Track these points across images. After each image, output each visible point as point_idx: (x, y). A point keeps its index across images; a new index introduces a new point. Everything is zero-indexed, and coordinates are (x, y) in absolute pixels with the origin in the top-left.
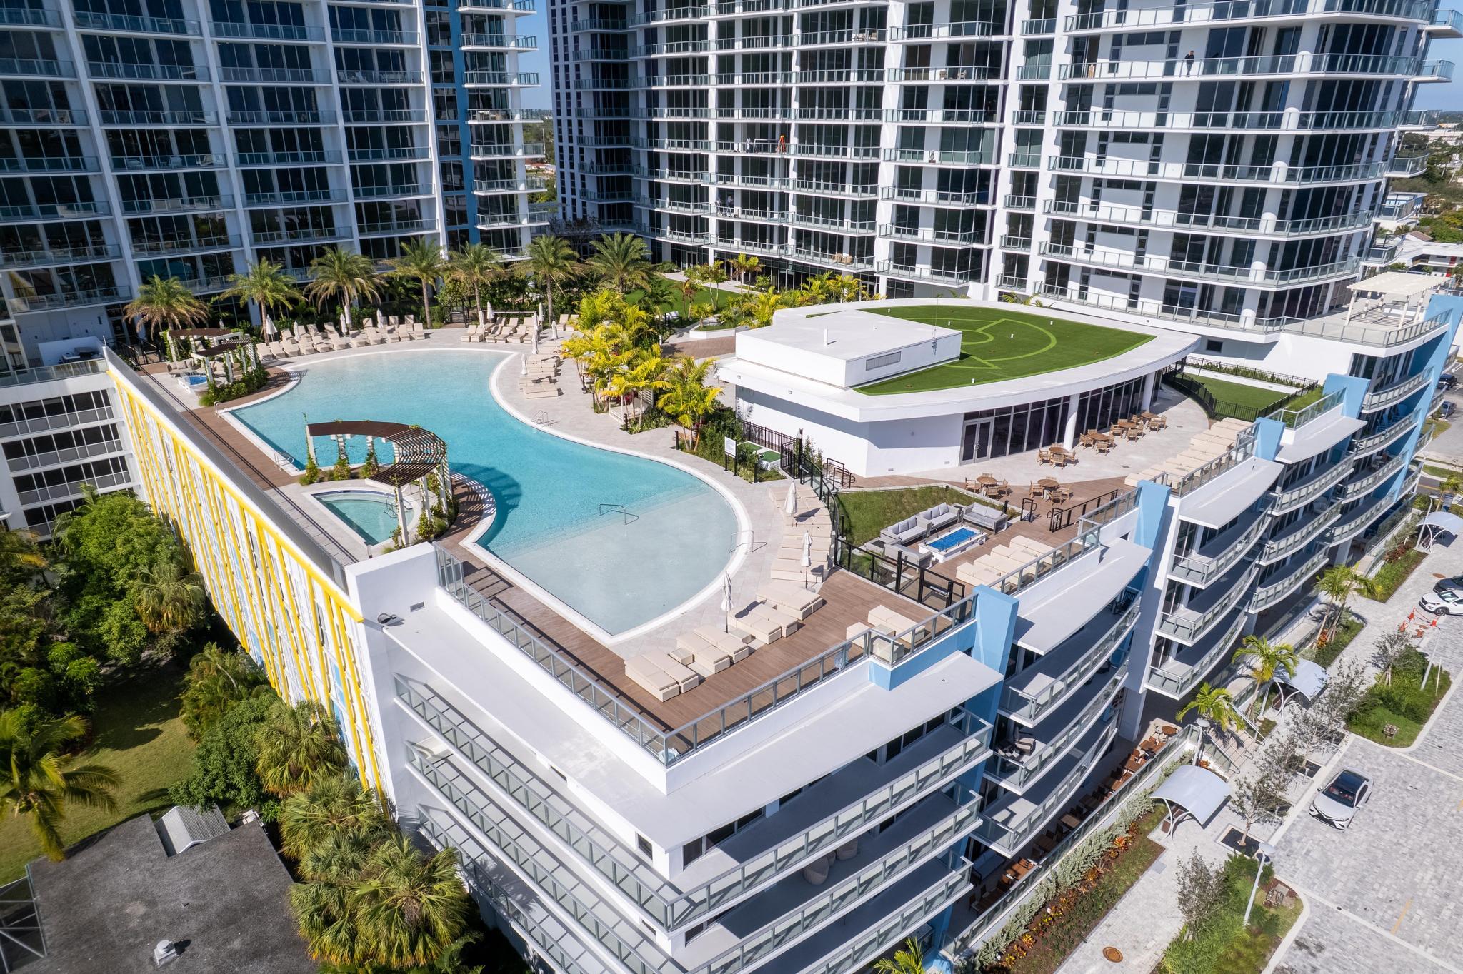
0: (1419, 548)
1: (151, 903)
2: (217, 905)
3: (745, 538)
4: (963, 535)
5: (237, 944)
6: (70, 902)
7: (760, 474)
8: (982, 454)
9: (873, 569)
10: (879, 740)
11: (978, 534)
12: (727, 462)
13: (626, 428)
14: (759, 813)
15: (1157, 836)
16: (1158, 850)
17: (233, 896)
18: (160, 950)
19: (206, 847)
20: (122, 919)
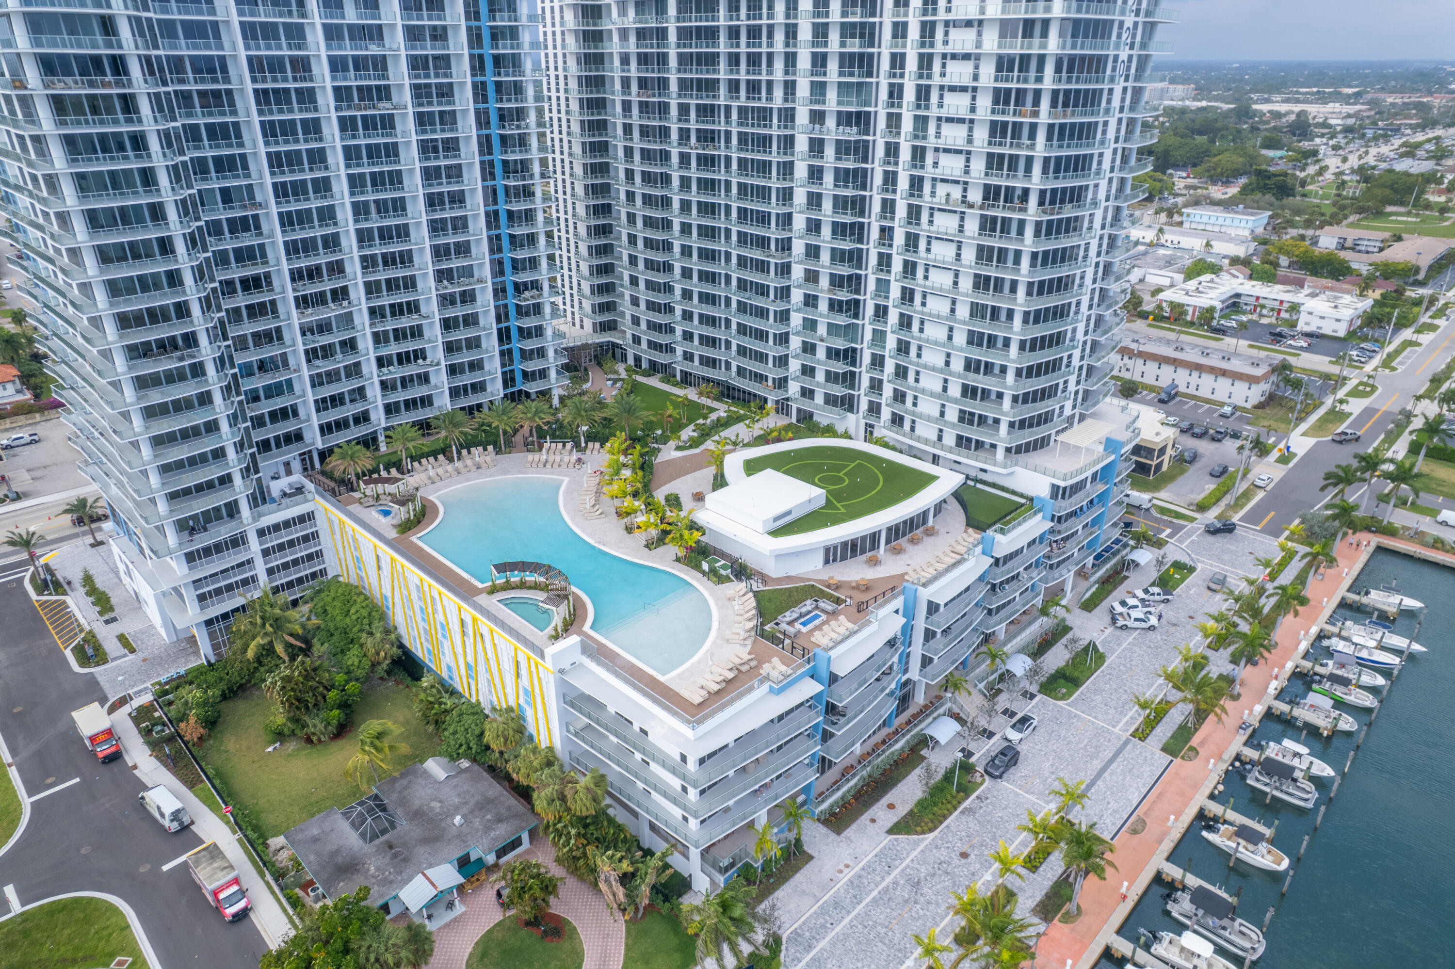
0: (1125, 573)
1: (441, 802)
2: (472, 802)
3: (715, 625)
4: (817, 617)
5: (489, 817)
6: (403, 802)
7: (721, 580)
8: (835, 560)
9: (773, 639)
10: (774, 715)
11: (824, 617)
12: (704, 573)
13: (647, 546)
14: (726, 746)
15: (924, 752)
16: (924, 758)
17: (478, 797)
18: (458, 820)
19: (454, 776)
20: (432, 809)
